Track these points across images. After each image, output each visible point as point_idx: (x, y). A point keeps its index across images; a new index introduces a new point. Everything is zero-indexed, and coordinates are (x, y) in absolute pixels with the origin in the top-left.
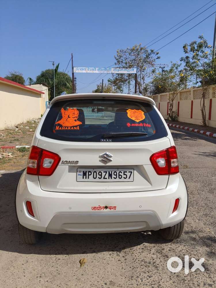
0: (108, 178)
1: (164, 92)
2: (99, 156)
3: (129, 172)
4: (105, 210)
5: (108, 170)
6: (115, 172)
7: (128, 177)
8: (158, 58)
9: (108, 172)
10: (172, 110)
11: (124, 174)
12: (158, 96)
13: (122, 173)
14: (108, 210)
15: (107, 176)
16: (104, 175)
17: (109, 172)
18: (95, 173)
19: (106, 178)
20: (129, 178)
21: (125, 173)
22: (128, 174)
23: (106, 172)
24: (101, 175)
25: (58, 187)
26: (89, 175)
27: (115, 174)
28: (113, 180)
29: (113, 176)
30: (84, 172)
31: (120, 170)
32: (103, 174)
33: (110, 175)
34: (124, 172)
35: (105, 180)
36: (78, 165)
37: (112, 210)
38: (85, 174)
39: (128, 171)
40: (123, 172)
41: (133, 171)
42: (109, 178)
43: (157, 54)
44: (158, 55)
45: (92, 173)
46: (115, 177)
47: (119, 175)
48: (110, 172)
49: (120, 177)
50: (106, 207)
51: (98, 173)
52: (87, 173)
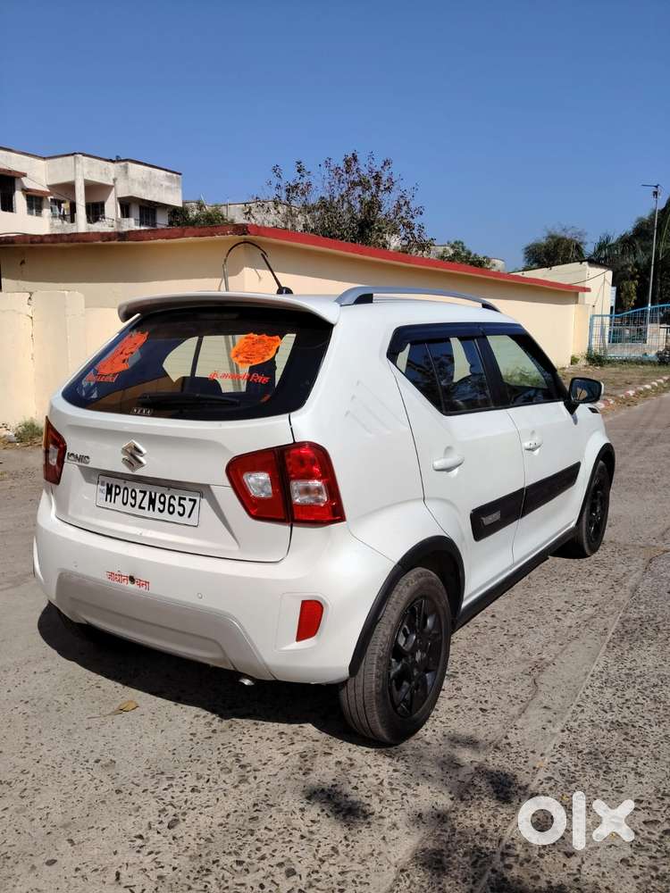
0: (147, 508)
3: (190, 500)
4: (130, 585)
5: (148, 488)
6: (163, 495)
7: (187, 513)
9: (148, 493)
11: (180, 505)
13: (175, 499)
14: (134, 586)
15: (146, 503)
16: (141, 498)
17: (150, 494)
18: (126, 492)
19: (144, 508)
20: (189, 516)
21: (182, 502)
22: (188, 505)
23: (145, 493)
24: (135, 498)
26: (116, 494)
27: (162, 500)
28: (156, 514)
29: (158, 505)
30: (108, 485)
31: (172, 492)
32: (140, 496)
33: (152, 502)
34: (180, 498)
35: (141, 512)
37: (143, 588)
38: (109, 491)
39: (187, 498)
40: (177, 498)
41: (198, 499)
42: (149, 509)
45: (122, 491)
46: (161, 507)
47: (170, 505)
48: (153, 494)
49: (171, 509)
50: (132, 579)
51: (130, 491)
52: (114, 489)
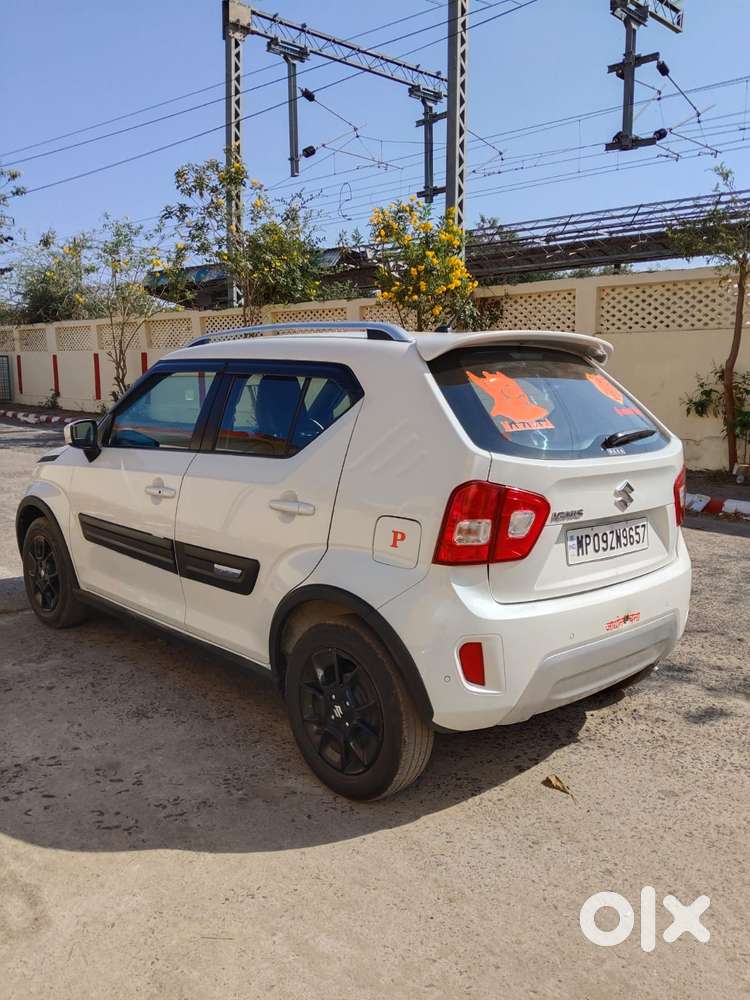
0: (616, 546)
1: (69, 317)
2: (612, 492)
4: (625, 626)
5: (614, 528)
6: (624, 530)
7: (641, 539)
8: (18, 192)
9: (614, 532)
10: (123, 383)
11: (637, 533)
12: (44, 329)
13: (633, 530)
15: (614, 542)
16: (611, 539)
18: (596, 538)
19: (614, 548)
20: (643, 541)
21: (638, 530)
22: (641, 531)
24: (605, 541)
25: (536, 588)
26: (587, 545)
27: (625, 534)
28: (624, 549)
29: (623, 540)
30: (578, 538)
31: (630, 524)
33: (618, 539)
36: (581, 519)
38: (580, 544)
39: (641, 525)
40: (635, 528)
41: (647, 523)
43: (14, 177)
44: (18, 183)
45: (592, 539)
47: (630, 537)
48: (618, 531)
49: (631, 540)
51: (600, 535)
52: (584, 541)
